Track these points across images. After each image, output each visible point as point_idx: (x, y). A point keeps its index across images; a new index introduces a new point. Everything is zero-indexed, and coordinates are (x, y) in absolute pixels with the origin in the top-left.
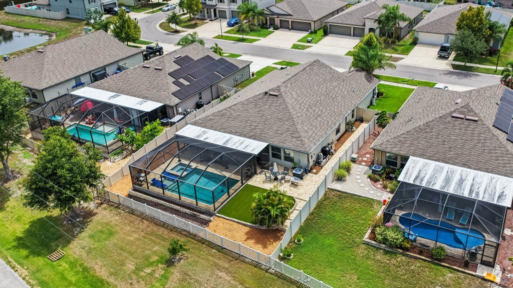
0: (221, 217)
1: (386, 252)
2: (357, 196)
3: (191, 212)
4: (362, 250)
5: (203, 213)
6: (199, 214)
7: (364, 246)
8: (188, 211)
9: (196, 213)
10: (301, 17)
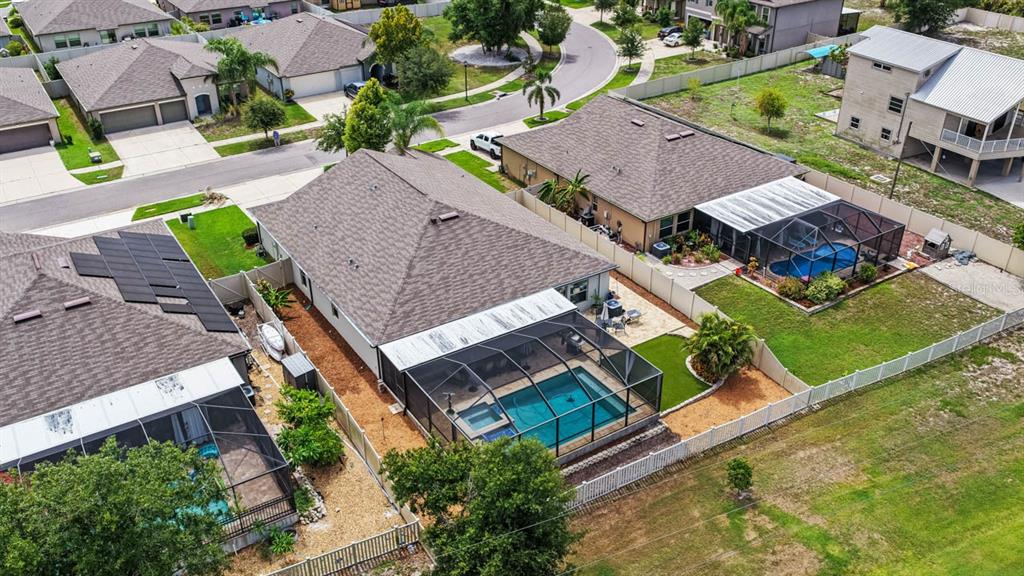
0: (669, 413)
1: (836, 307)
2: (701, 287)
3: (629, 441)
4: (819, 324)
5: (643, 429)
6: (643, 435)
7: (813, 319)
8: (624, 444)
9: (638, 437)
10: (12, 118)
